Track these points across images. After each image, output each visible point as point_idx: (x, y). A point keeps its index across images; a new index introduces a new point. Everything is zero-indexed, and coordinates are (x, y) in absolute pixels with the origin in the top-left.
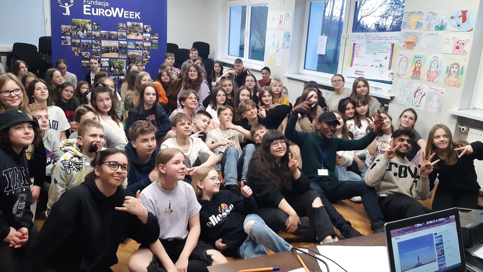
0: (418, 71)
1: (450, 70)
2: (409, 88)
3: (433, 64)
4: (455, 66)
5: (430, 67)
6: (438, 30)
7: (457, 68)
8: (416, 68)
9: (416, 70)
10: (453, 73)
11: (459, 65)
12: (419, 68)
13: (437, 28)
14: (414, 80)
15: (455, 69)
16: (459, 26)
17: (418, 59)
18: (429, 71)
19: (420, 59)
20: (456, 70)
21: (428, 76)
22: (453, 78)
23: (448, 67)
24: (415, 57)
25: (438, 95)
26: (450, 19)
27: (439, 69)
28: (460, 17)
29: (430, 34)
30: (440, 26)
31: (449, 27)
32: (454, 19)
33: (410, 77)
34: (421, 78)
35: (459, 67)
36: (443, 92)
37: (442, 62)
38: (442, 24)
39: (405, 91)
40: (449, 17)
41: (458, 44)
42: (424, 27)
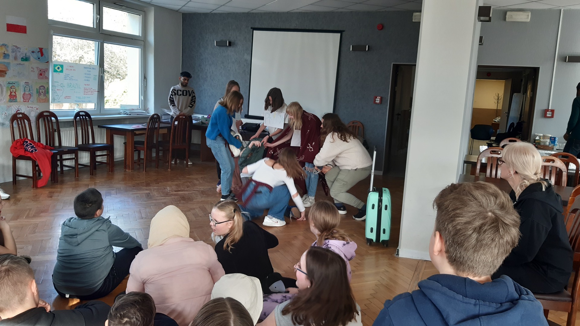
0: (15, 95)
1: (39, 91)
2: (10, 111)
3: (26, 89)
4: (42, 88)
5: (24, 91)
6: (24, 61)
7: (43, 89)
8: (11, 93)
9: (12, 94)
10: (41, 93)
11: (44, 87)
12: (15, 93)
13: (23, 60)
14: (12, 103)
15: (42, 90)
16: (39, 58)
17: (11, 85)
18: (24, 94)
19: (14, 85)
20: (44, 91)
21: (23, 98)
22: (42, 97)
23: (37, 89)
24: (9, 83)
25: (34, 111)
26: (32, 53)
27: (31, 92)
28: (38, 52)
29: (18, 64)
30: (24, 58)
31: (32, 58)
32: (35, 53)
33: (7, 102)
34: (18, 101)
35: (45, 89)
36: (38, 108)
37: (32, 86)
38: (26, 56)
39: (6, 114)
40: (30, 52)
41: (41, 72)
42: (11, 58)
